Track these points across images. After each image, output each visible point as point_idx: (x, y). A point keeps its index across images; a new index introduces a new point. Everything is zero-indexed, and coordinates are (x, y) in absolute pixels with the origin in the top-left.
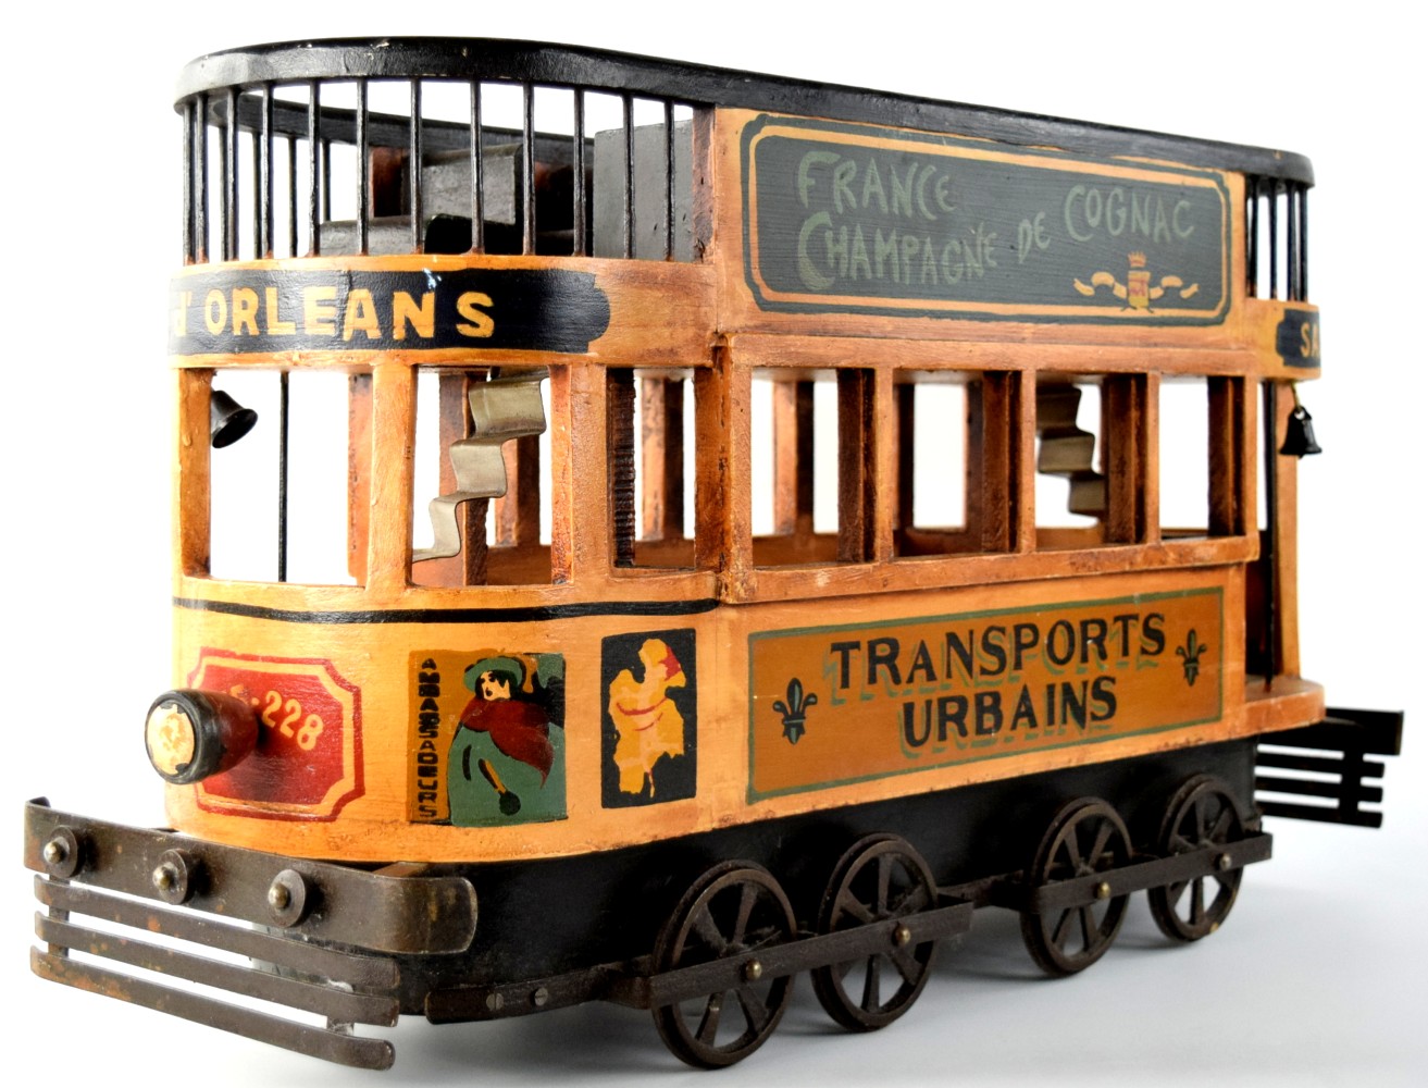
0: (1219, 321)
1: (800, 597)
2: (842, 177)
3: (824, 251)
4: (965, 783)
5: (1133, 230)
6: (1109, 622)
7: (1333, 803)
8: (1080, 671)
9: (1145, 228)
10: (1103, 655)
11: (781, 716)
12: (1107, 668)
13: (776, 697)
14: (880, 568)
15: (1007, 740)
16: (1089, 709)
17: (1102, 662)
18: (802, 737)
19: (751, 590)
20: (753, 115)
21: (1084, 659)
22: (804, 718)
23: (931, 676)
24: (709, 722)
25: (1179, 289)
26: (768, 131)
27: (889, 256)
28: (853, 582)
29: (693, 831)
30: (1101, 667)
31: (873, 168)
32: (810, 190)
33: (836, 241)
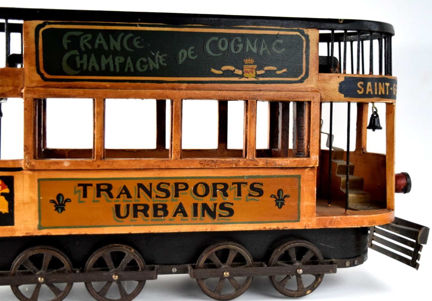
0: (301, 81)
1: (56, 169)
2: (84, 39)
3: (75, 62)
4: (148, 232)
5: (247, 50)
6: (230, 184)
7: (410, 258)
8: (211, 200)
9: (255, 50)
10: (226, 195)
11: (54, 204)
12: (228, 199)
13: (51, 198)
14: (96, 161)
15: (170, 220)
16: (217, 213)
17: (225, 198)
18: (64, 212)
19: (33, 166)
20: (41, 22)
21: (215, 195)
22: (65, 206)
23: (129, 196)
24: (20, 204)
25: (276, 71)
26: (47, 27)
27: (108, 64)
28: (82, 165)
29: (14, 236)
30: (225, 199)
31: (100, 35)
32: (68, 44)
33: (81, 59)
